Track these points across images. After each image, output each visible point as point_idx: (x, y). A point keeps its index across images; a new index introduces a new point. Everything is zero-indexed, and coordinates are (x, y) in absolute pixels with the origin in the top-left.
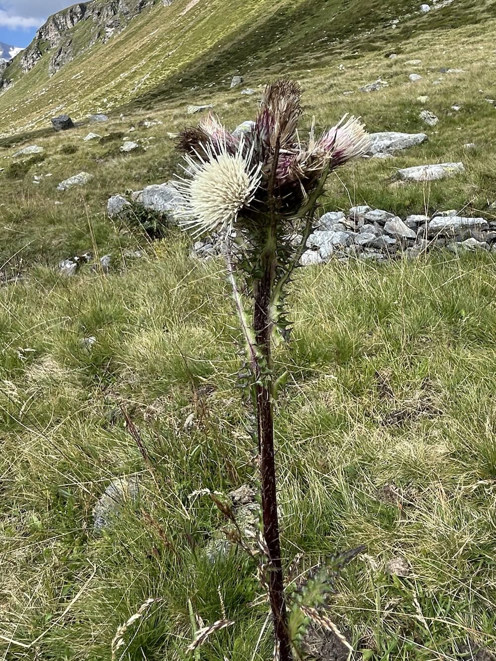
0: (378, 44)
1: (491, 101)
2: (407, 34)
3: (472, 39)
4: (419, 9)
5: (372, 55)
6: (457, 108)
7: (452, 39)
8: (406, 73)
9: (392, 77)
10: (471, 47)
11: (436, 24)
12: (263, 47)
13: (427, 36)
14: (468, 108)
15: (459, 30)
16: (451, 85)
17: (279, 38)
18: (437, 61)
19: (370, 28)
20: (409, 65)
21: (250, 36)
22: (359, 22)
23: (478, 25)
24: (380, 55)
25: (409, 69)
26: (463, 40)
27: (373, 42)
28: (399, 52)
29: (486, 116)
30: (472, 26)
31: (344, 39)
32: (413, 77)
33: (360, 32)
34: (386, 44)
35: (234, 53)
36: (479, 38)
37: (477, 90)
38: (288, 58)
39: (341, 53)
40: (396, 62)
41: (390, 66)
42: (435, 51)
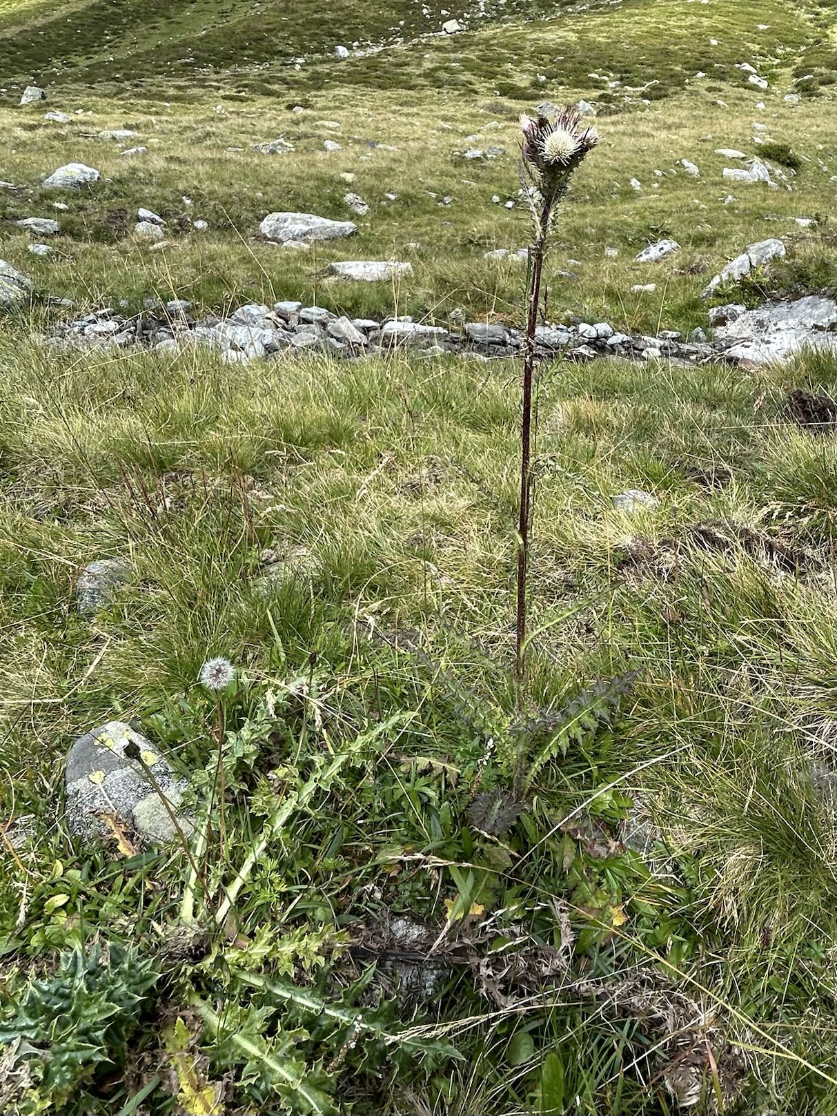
0: (276, 87)
1: (434, 195)
2: (318, 82)
3: (405, 110)
4: (333, 51)
5: (266, 101)
6: (392, 197)
7: (379, 103)
8: (319, 137)
9: (299, 138)
10: (404, 119)
11: (359, 78)
12: (80, 48)
13: (346, 91)
14: (407, 200)
15: (389, 93)
16: (384, 165)
17: (109, 41)
18: (361, 130)
19: (262, 61)
20: (324, 126)
21: (55, 24)
22: (245, 48)
23: (411, 93)
24: (279, 104)
25: (324, 133)
26: (394, 108)
27: (269, 83)
28: (306, 105)
29: (429, 212)
30: (405, 92)
31: (221, 67)
32: (329, 144)
33: (247, 63)
34: (288, 89)
35: (24, 47)
36: (415, 110)
37: (417, 177)
38: (128, 77)
39: (218, 88)
40: (305, 119)
41: (296, 123)
42: (358, 115)
